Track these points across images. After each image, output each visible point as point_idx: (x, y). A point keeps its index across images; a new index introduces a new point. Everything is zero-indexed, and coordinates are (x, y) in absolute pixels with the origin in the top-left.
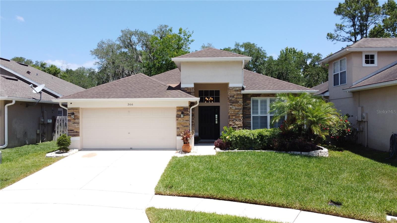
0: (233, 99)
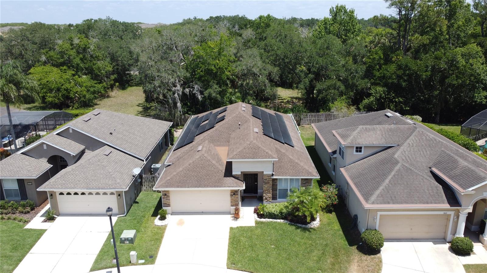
0: (266, 181)
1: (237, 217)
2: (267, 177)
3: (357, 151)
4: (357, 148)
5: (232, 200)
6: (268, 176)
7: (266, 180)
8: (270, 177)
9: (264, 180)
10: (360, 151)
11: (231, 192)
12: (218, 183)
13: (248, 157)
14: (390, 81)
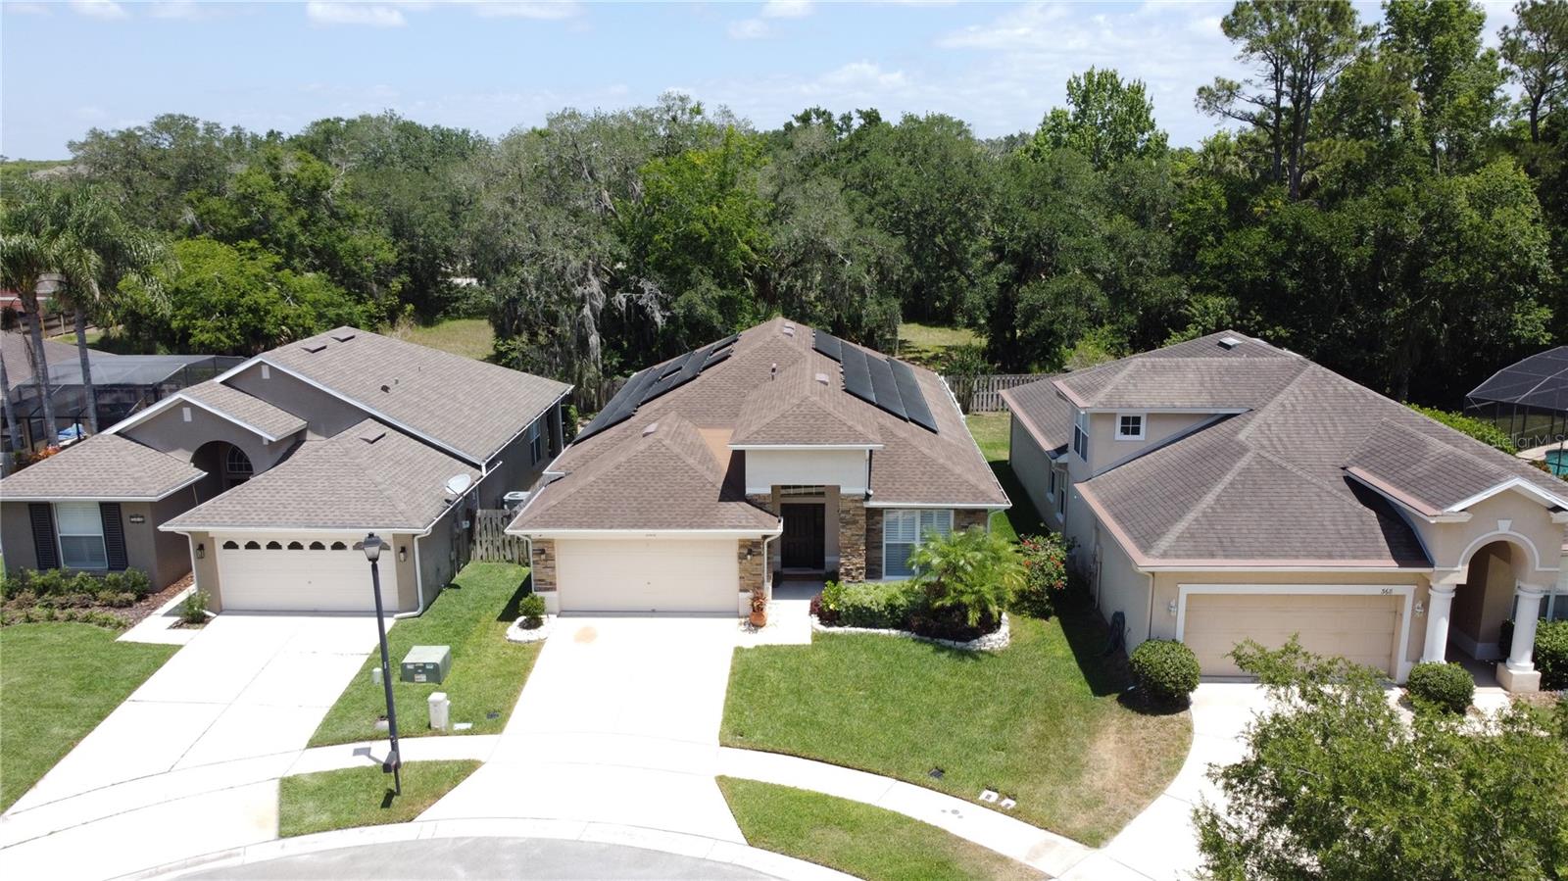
0: (848, 517)
1: (758, 623)
2: (852, 505)
3: (1125, 431)
4: (1125, 420)
5: (742, 570)
6: (852, 501)
7: (848, 512)
8: (858, 505)
9: (843, 512)
10: (1136, 431)
11: (741, 547)
12: (702, 516)
13: (794, 439)
14: (1248, 276)
